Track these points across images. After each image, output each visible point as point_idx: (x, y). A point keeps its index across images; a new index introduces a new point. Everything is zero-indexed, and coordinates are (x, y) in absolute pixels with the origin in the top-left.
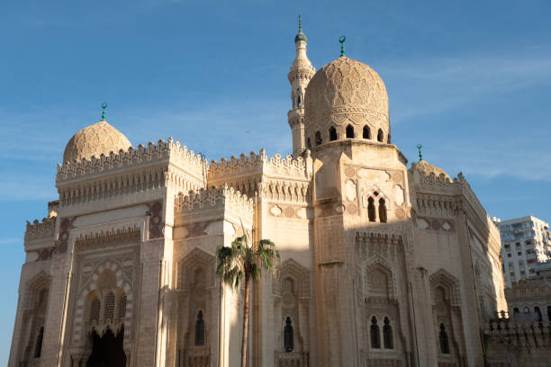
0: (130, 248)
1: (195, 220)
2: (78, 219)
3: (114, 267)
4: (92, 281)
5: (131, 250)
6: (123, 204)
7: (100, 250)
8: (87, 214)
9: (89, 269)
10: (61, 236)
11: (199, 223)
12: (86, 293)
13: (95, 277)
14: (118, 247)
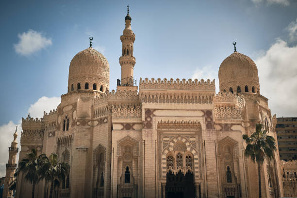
0: (192, 131)
1: (225, 123)
2: (156, 111)
3: (184, 140)
4: (170, 146)
5: (194, 133)
6: (187, 108)
7: (173, 130)
8: (163, 110)
9: (167, 139)
10: (146, 119)
11: (228, 124)
12: (166, 152)
13: (172, 144)
14: (185, 130)
